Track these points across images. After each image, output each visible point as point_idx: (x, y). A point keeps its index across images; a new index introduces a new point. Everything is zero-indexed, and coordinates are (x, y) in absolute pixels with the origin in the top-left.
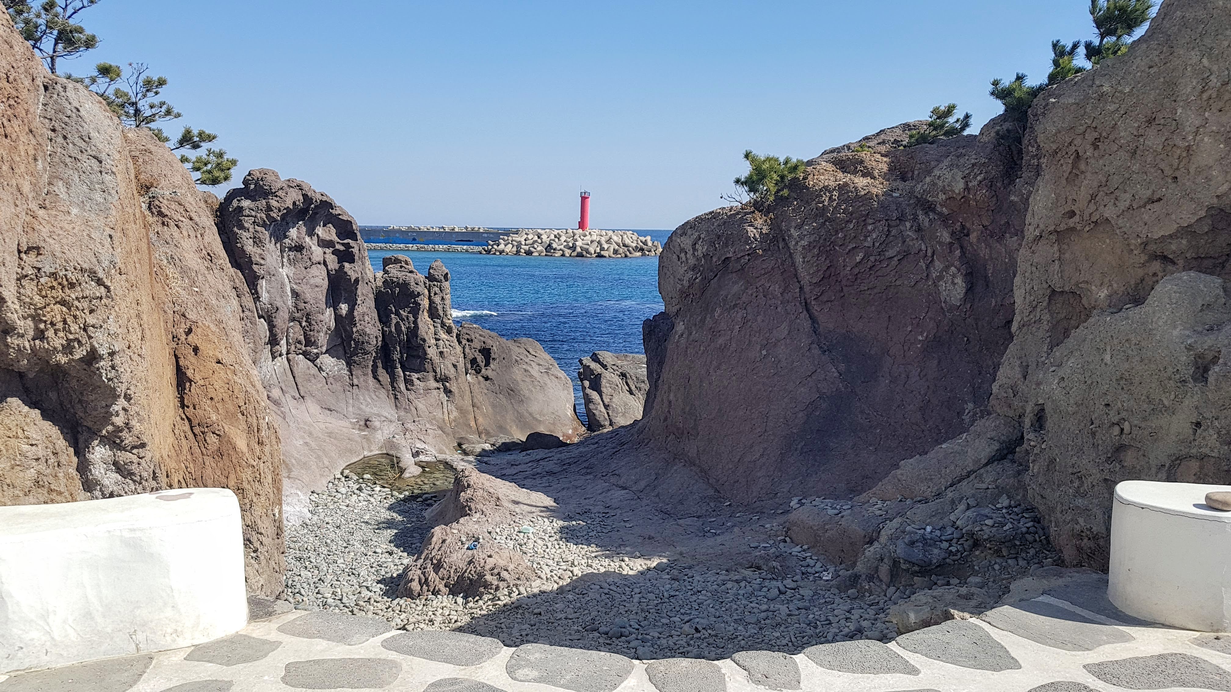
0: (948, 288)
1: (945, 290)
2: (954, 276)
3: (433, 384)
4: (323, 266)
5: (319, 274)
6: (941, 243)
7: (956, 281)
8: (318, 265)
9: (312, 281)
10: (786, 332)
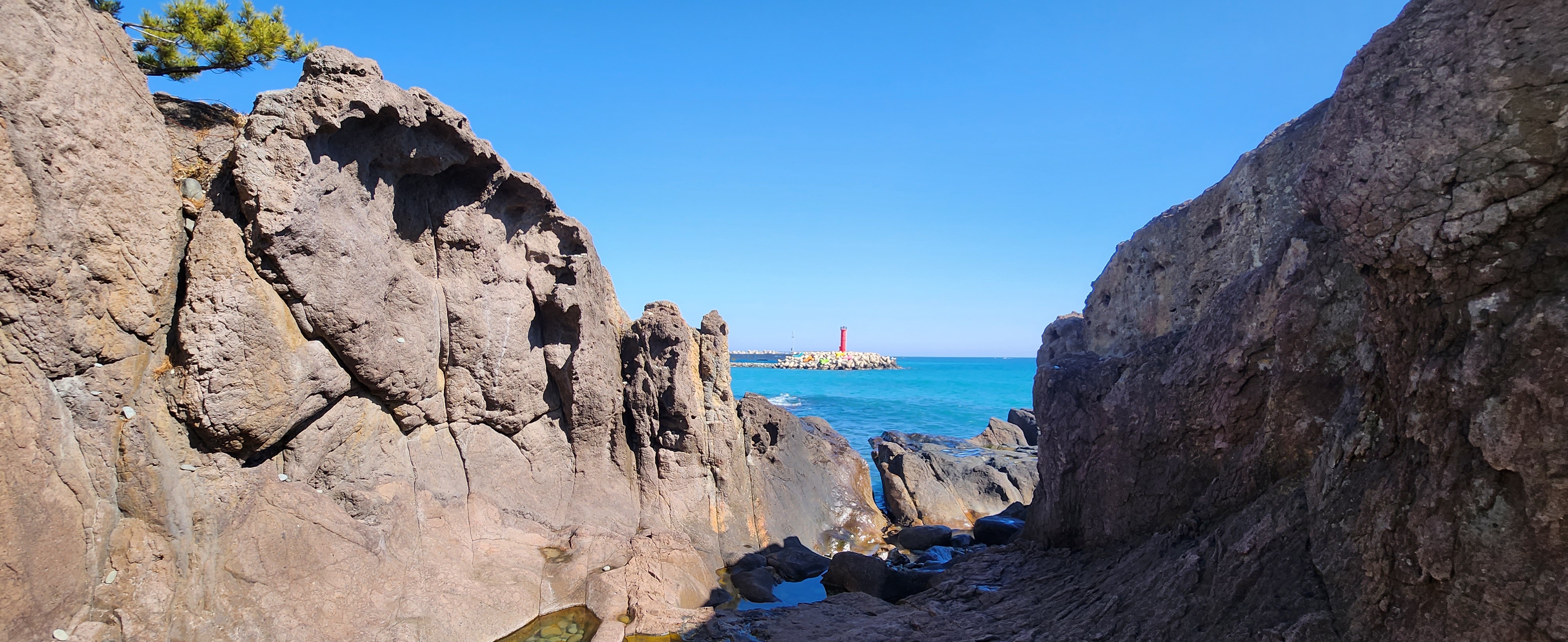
3: (698, 469)
4: (524, 285)
8: (516, 284)
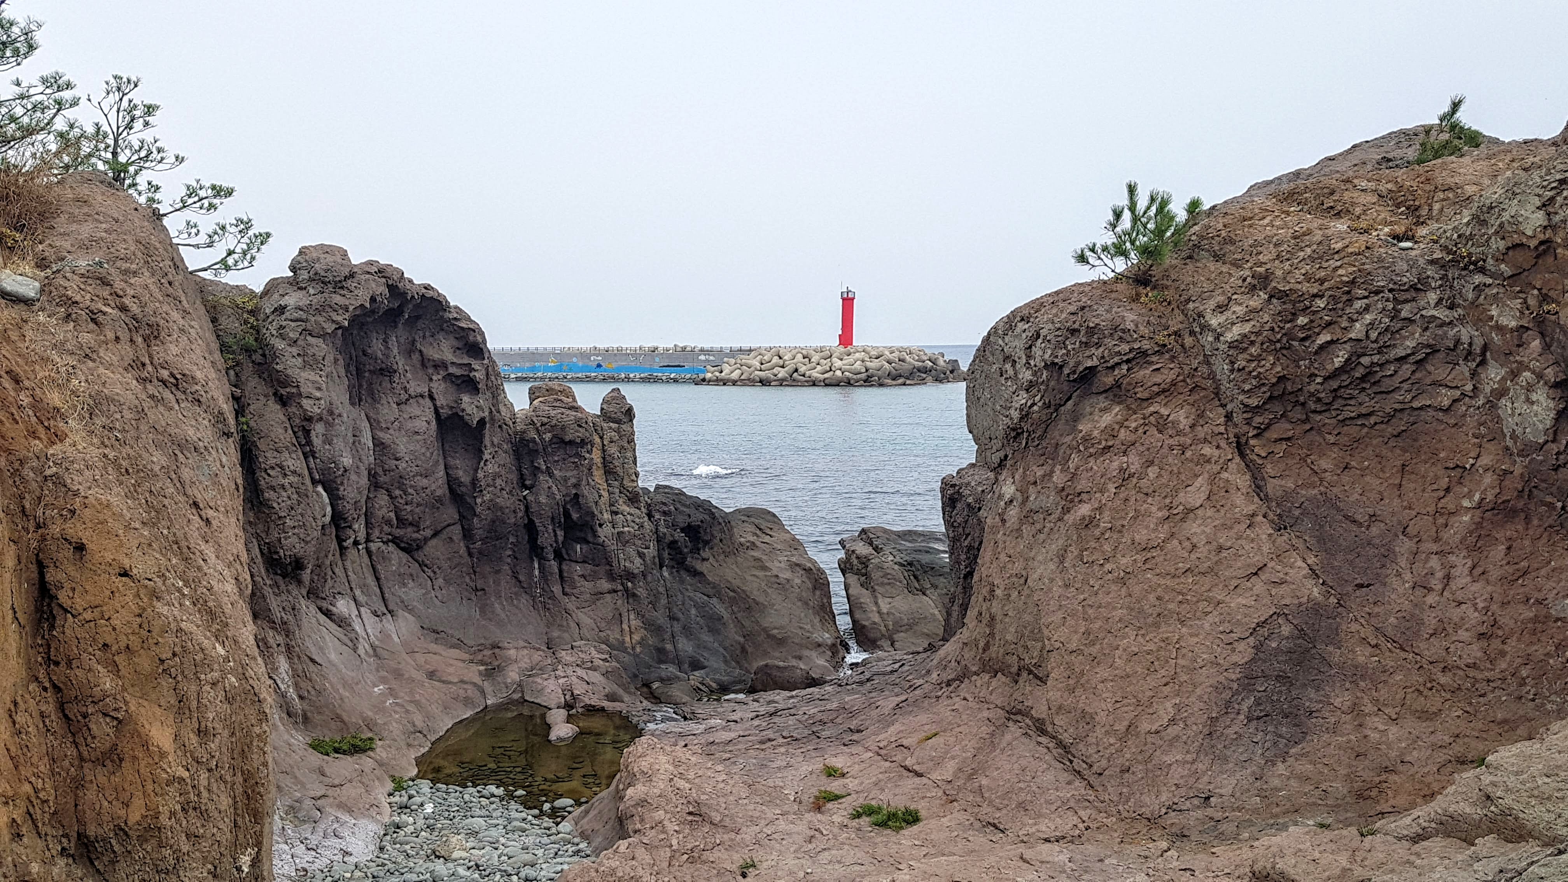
0: (1518, 411)
1: (1513, 415)
2: (1530, 388)
3: (606, 584)
4: (427, 400)
5: (418, 413)
6: (1499, 328)
7: (1534, 397)
8: (421, 400)
9: (409, 425)
10: (1203, 496)
